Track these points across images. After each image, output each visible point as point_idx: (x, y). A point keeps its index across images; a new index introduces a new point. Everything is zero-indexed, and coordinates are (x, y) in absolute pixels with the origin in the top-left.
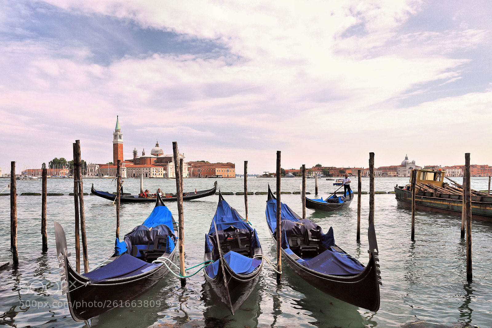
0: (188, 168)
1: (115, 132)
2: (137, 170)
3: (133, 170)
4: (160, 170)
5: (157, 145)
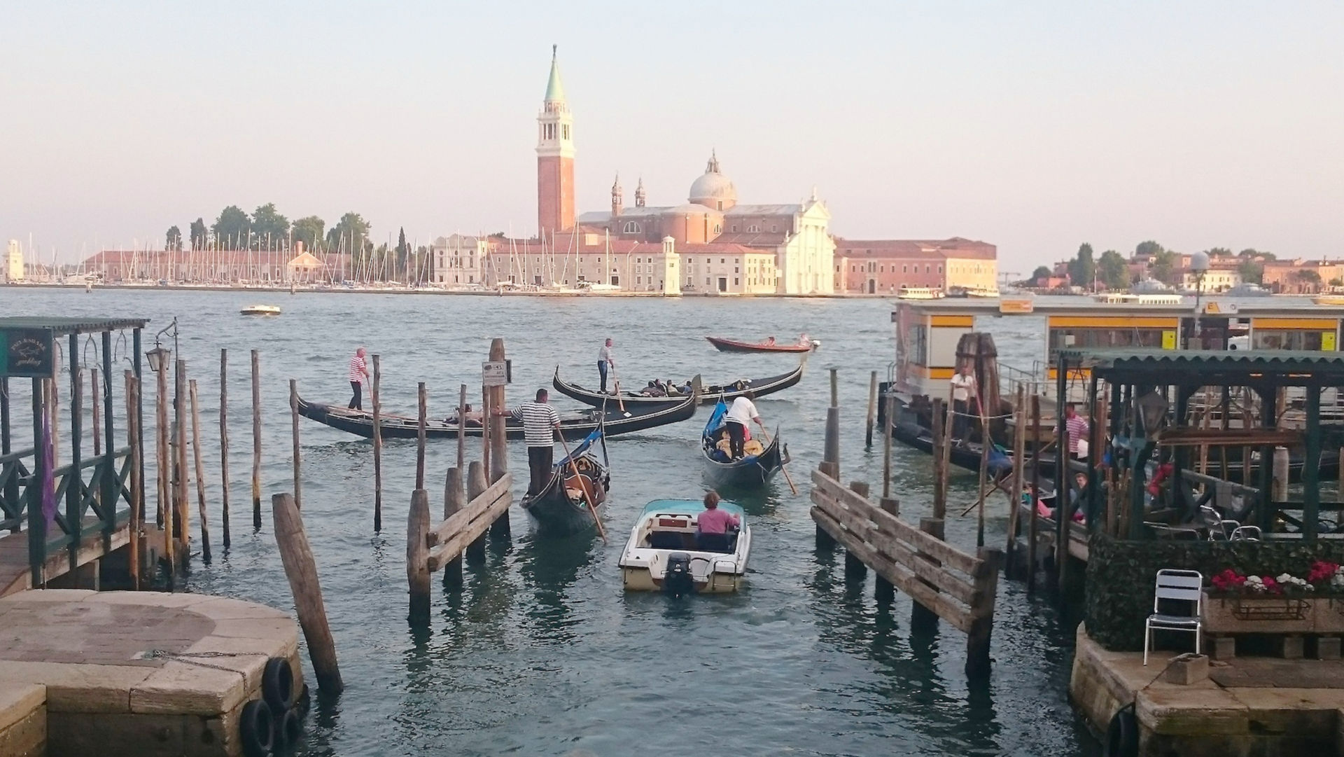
1: (543, 110)
4: (766, 265)
5: (713, 167)
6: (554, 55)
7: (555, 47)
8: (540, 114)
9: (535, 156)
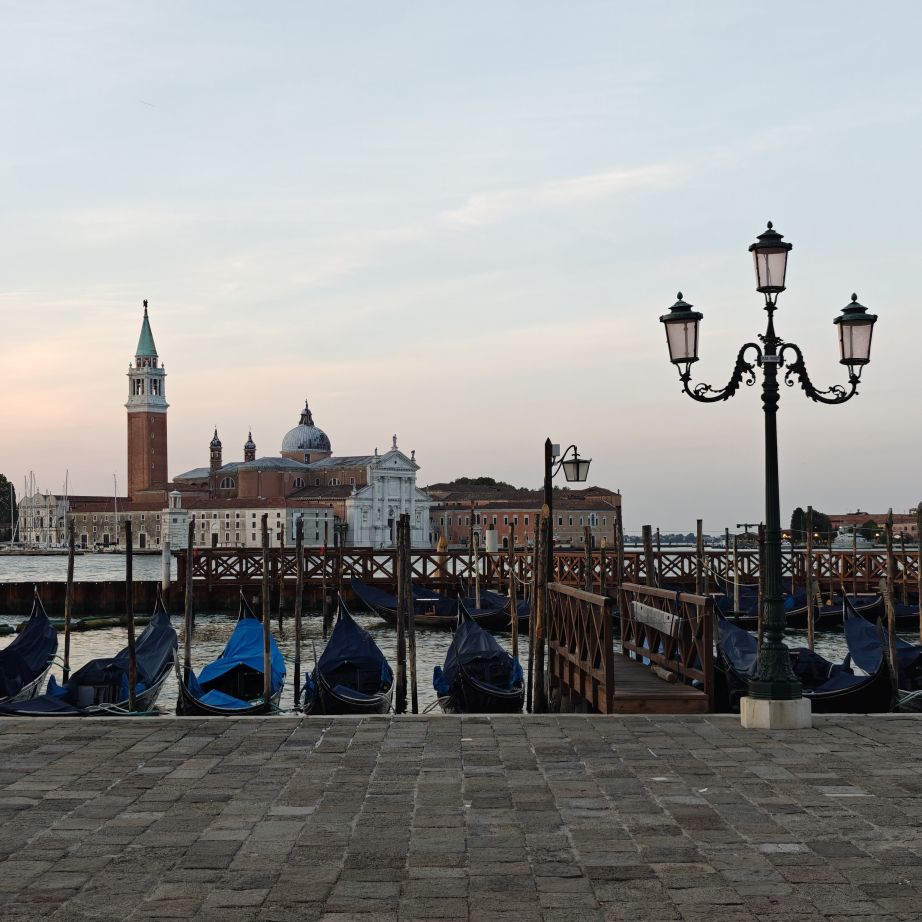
0: (432, 509)
1: (134, 366)
2: (226, 520)
3: (212, 521)
4: (322, 518)
5: (307, 418)
6: (146, 310)
7: (145, 303)
8: (131, 369)
9: (125, 411)
